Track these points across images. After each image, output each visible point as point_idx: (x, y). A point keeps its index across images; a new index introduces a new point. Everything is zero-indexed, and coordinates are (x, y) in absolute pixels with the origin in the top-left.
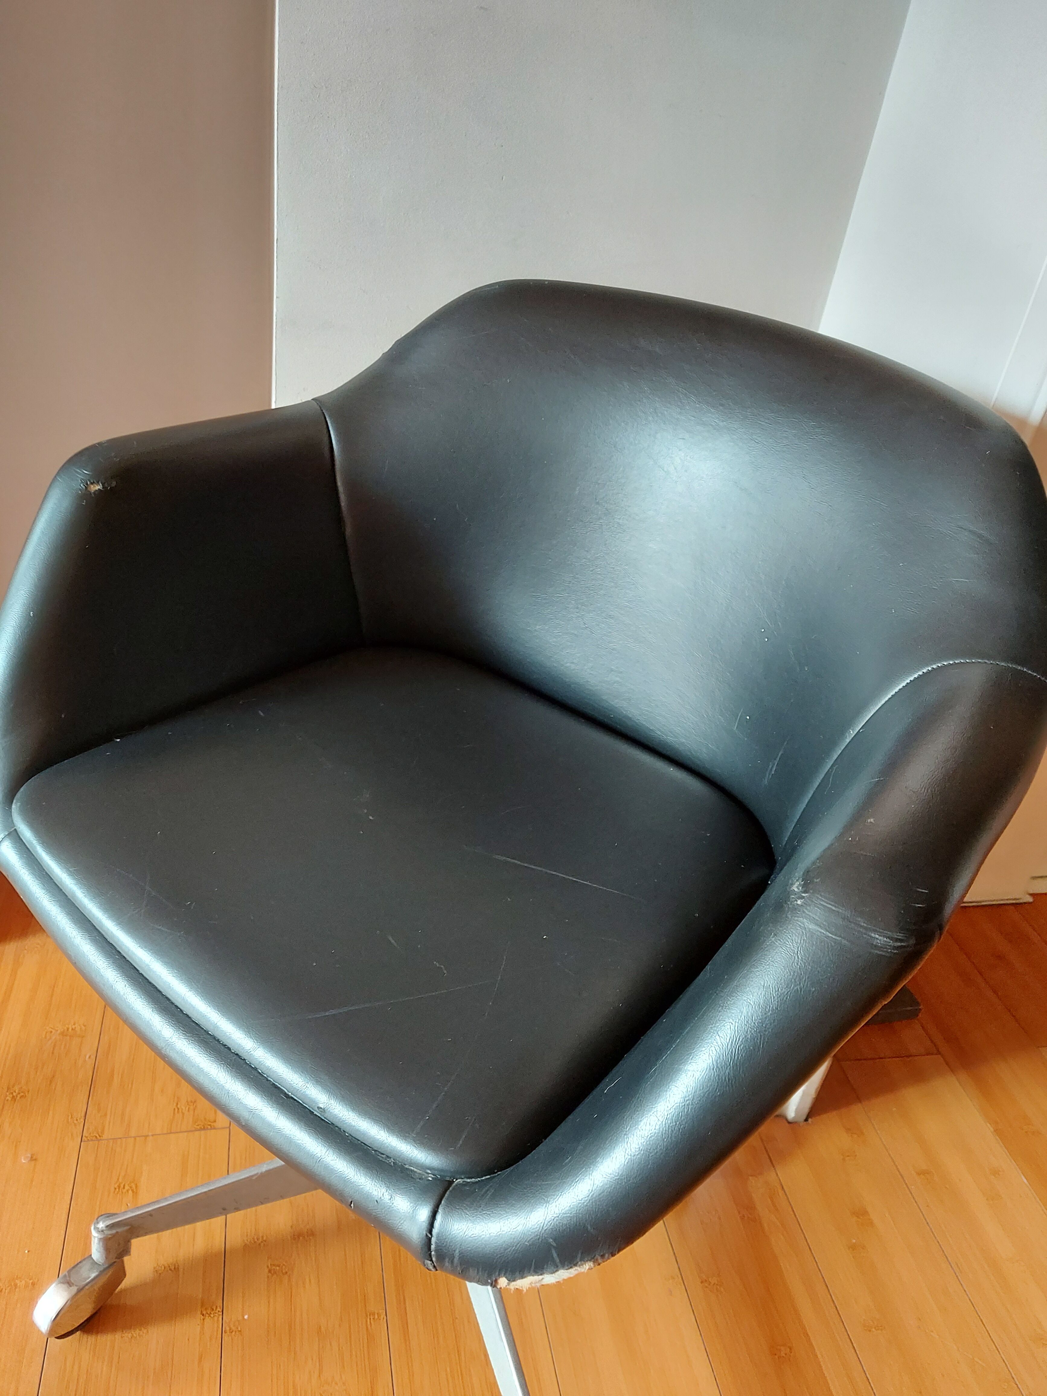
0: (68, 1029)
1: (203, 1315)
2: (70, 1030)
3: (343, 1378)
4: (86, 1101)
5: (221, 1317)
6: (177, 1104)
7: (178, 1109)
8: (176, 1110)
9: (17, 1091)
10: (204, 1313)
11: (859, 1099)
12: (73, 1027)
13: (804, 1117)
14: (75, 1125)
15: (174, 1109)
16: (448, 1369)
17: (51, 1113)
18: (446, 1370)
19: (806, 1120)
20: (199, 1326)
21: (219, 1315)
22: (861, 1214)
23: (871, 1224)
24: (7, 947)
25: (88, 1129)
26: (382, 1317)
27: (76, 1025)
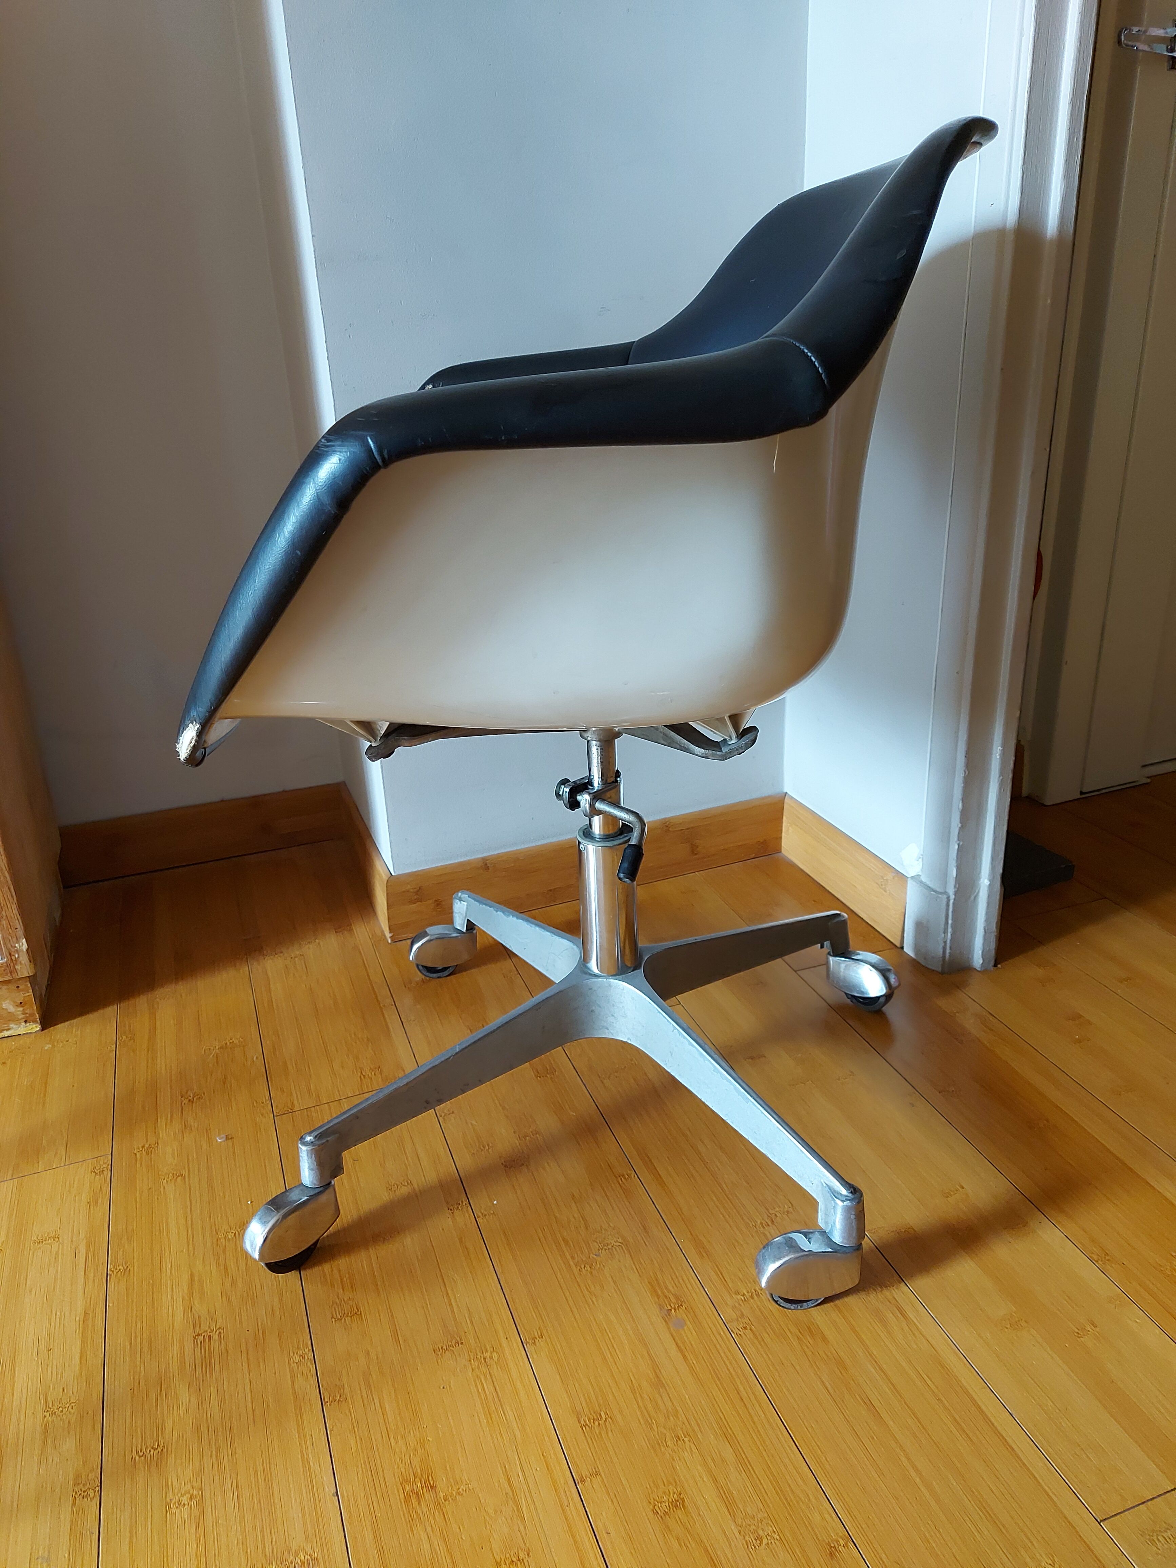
0: (226, 1044)
1: (451, 1210)
2: (228, 1044)
3: (611, 1225)
4: (266, 1088)
5: (469, 1208)
6: (361, 1073)
7: (364, 1076)
8: (362, 1077)
9: (192, 1096)
10: (452, 1208)
11: (1041, 943)
12: (231, 1041)
13: (992, 963)
14: (263, 1107)
15: (360, 1077)
16: (714, 1198)
17: (234, 1104)
18: (713, 1200)
19: (995, 965)
20: (450, 1219)
21: (467, 1207)
22: (1076, 1017)
23: (1089, 1023)
24: (137, 1000)
25: (277, 1107)
26: (633, 1176)
27: (233, 1040)
